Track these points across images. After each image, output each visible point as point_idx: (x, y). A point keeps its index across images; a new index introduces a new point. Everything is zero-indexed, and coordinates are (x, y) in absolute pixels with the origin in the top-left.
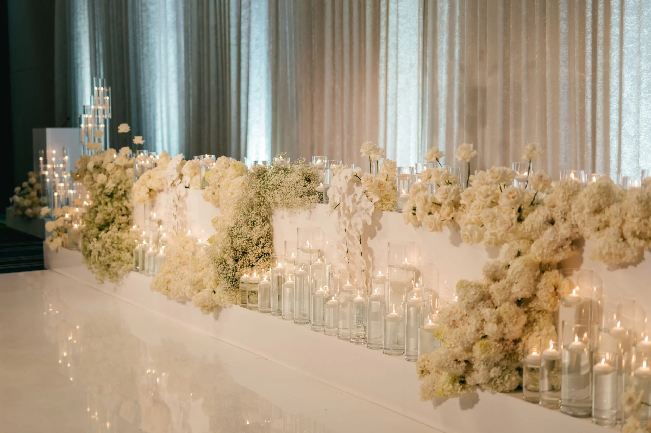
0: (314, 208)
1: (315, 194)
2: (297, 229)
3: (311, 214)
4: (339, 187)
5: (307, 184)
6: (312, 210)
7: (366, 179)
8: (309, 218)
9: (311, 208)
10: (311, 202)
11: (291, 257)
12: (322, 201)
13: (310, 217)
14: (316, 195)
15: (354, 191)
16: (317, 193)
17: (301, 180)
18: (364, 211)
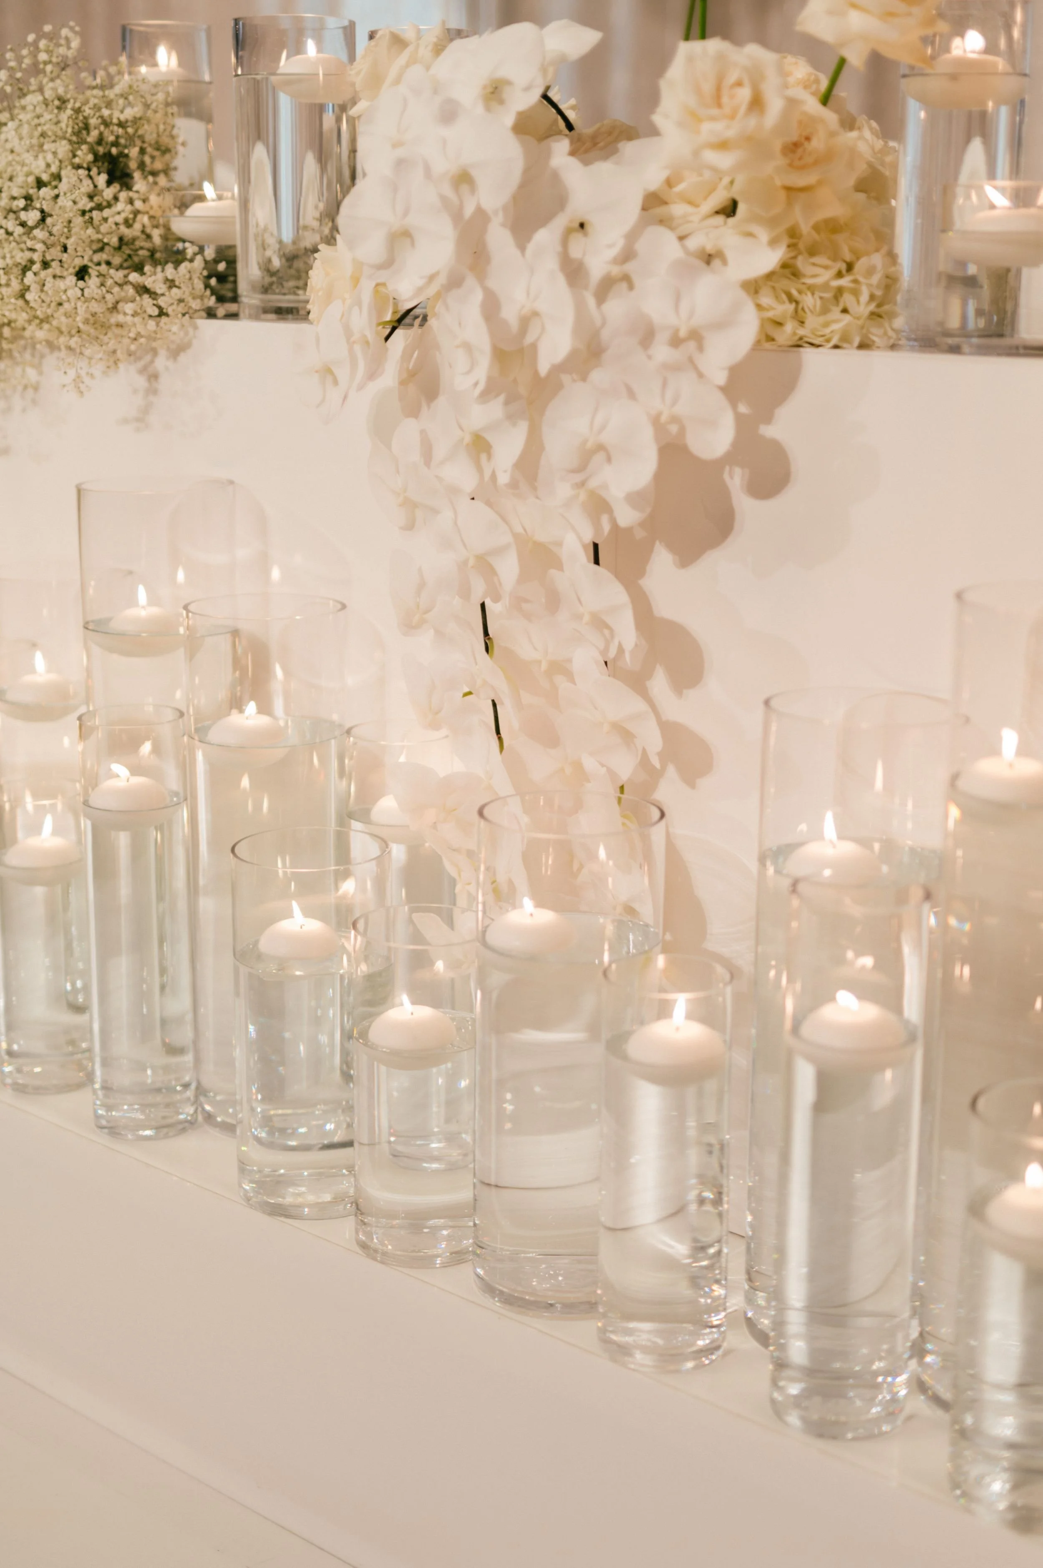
0: (176, 352)
1: (178, 258)
2: (79, 491)
3: (152, 391)
4: (442, 166)
5: (109, 193)
6: (161, 362)
7: (708, 87)
8: (141, 419)
9: (155, 352)
10: (162, 313)
11: (28, 678)
12: (232, 307)
13: (146, 410)
14: (184, 267)
15: (561, 201)
16: (190, 250)
17: (68, 174)
18: (662, 352)
